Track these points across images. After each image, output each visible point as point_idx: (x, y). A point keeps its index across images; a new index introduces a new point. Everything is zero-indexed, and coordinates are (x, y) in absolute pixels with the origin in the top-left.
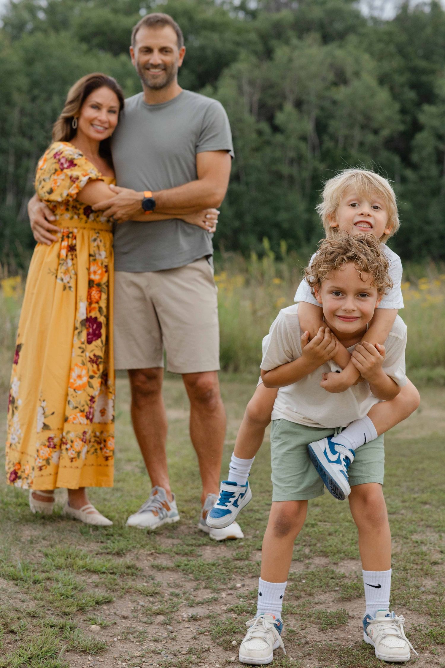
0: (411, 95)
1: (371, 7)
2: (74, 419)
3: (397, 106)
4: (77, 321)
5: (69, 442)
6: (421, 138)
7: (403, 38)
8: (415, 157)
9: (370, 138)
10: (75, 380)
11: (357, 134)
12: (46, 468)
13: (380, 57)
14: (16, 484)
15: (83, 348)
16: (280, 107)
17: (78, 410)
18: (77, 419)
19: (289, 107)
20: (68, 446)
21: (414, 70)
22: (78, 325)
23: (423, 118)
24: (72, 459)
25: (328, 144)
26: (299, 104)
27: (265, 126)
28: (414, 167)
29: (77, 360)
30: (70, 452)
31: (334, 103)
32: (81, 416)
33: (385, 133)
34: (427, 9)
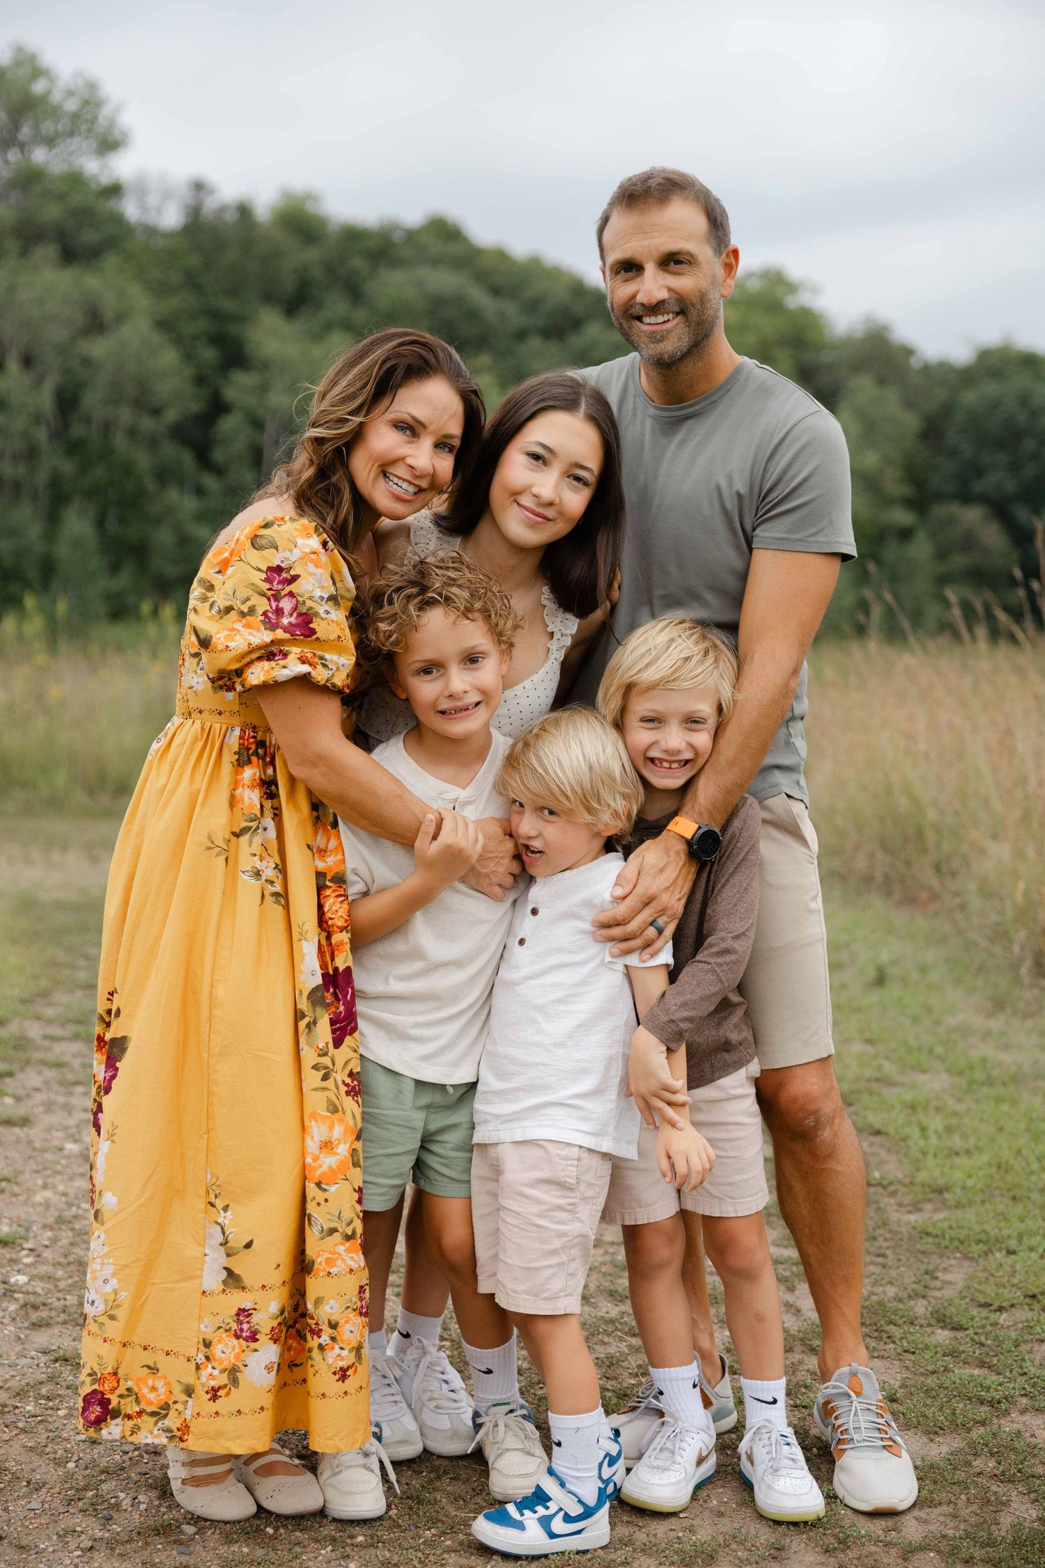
0: (209, 355)
1: (144, 208)
2: (330, 1262)
3: (189, 372)
4: (301, 993)
5: (325, 1327)
6: (229, 424)
7: (194, 261)
8: (218, 455)
9: (147, 424)
10: (316, 1159)
11: (126, 415)
12: (228, 1394)
13: (161, 290)
14: (104, 1432)
15: (326, 1068)
17: (337, 1237)
18: (339, 1262)
19: (13, 366)
20: (325, 1339)
21: (215, 315)
22: (304, 1005)
23: (230, 393)
24: (343, 1374)
25: (77, 430)
26: (28, 361)
28: (219, 471)
29: (316, 1102)
30: (331, 1356)
31: (86, 361)
32: (348, 1250)
33: (171, 415)
34: (231, 217)
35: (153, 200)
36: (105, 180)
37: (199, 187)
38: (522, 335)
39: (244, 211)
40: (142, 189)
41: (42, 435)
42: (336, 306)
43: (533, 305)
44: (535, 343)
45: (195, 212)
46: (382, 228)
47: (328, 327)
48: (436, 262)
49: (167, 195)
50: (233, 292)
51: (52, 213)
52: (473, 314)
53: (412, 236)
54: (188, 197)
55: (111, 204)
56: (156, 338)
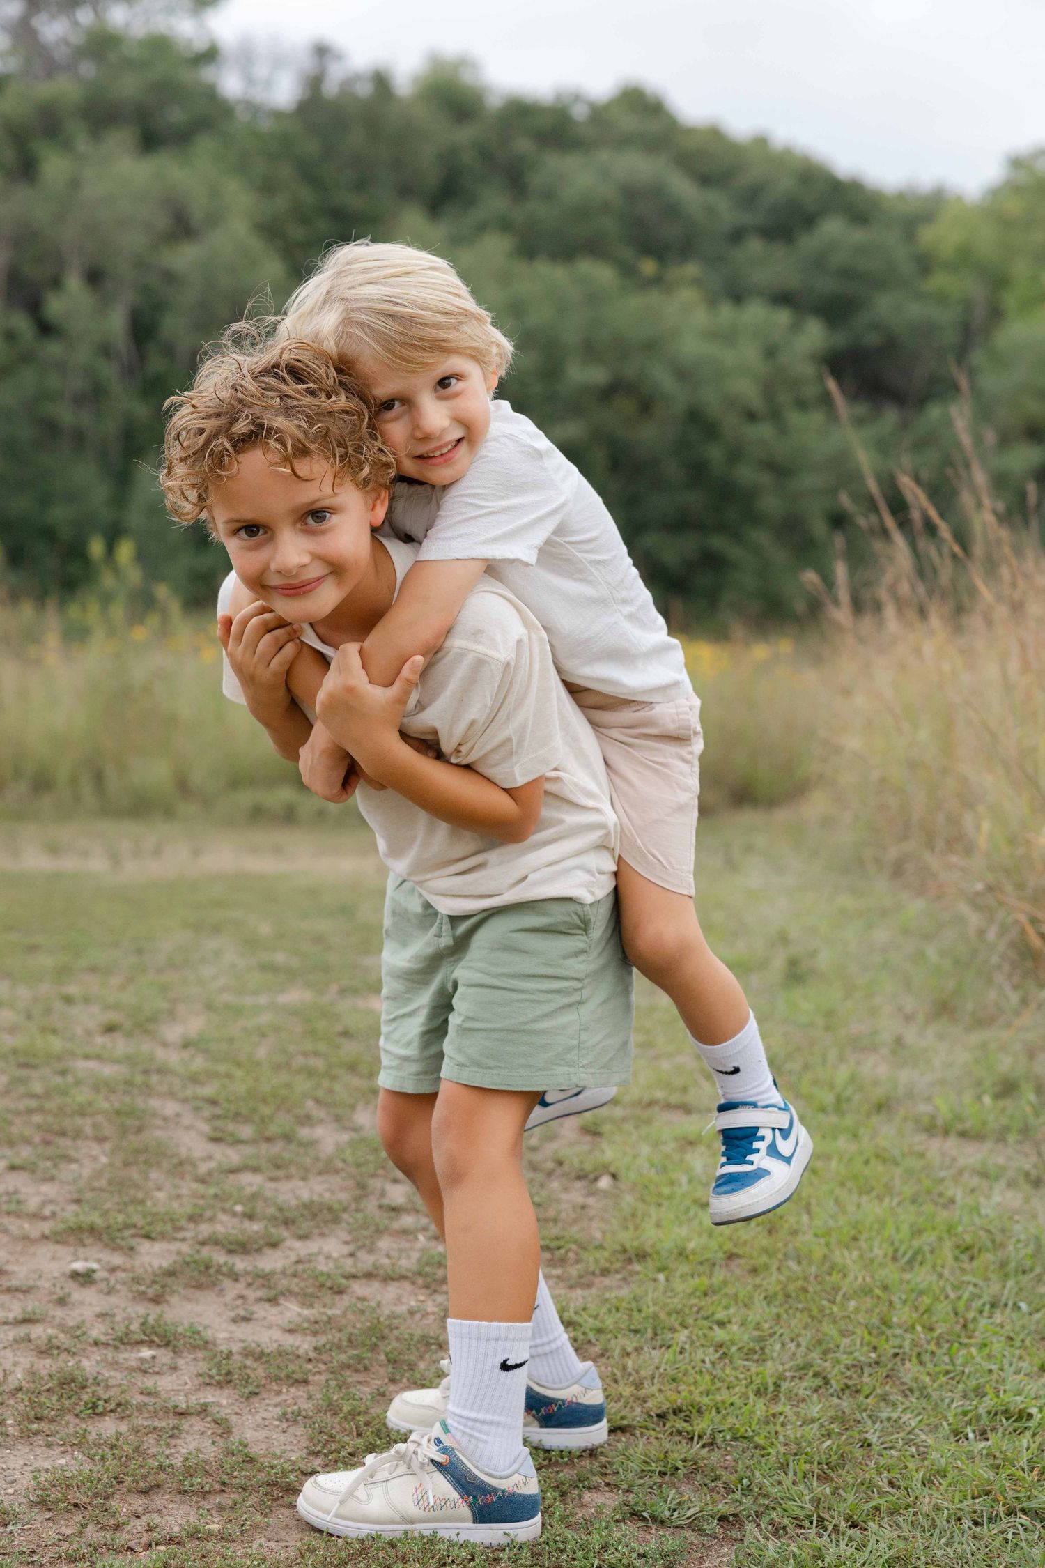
1: (249, 80)
7: (311, 147)
13: (267, 187)
16: (56, 283)
19: (74, 283)
26: (94, 277)
27: (22, 323)
31: (170, 277)
34: (364, 90)
35: (261, 71)
36: (200, 45)
37: (322, 51)
38: (737, 236)
39: (381, 81)
40: (246, 56)
41: (109, 372)
42: (494, 201)
43: (750, 197)
44: (755, 246)
45: (315, 82)
46: (558, 97)
47: (482, 228)
48: (624, 142)
49: (278, 62)
50: (360, 185)
51: (129, 87)
52: (672, 210)
53: (599, 113)
54: (307, 63)
55: (207, 74)
56: (256, 244)
